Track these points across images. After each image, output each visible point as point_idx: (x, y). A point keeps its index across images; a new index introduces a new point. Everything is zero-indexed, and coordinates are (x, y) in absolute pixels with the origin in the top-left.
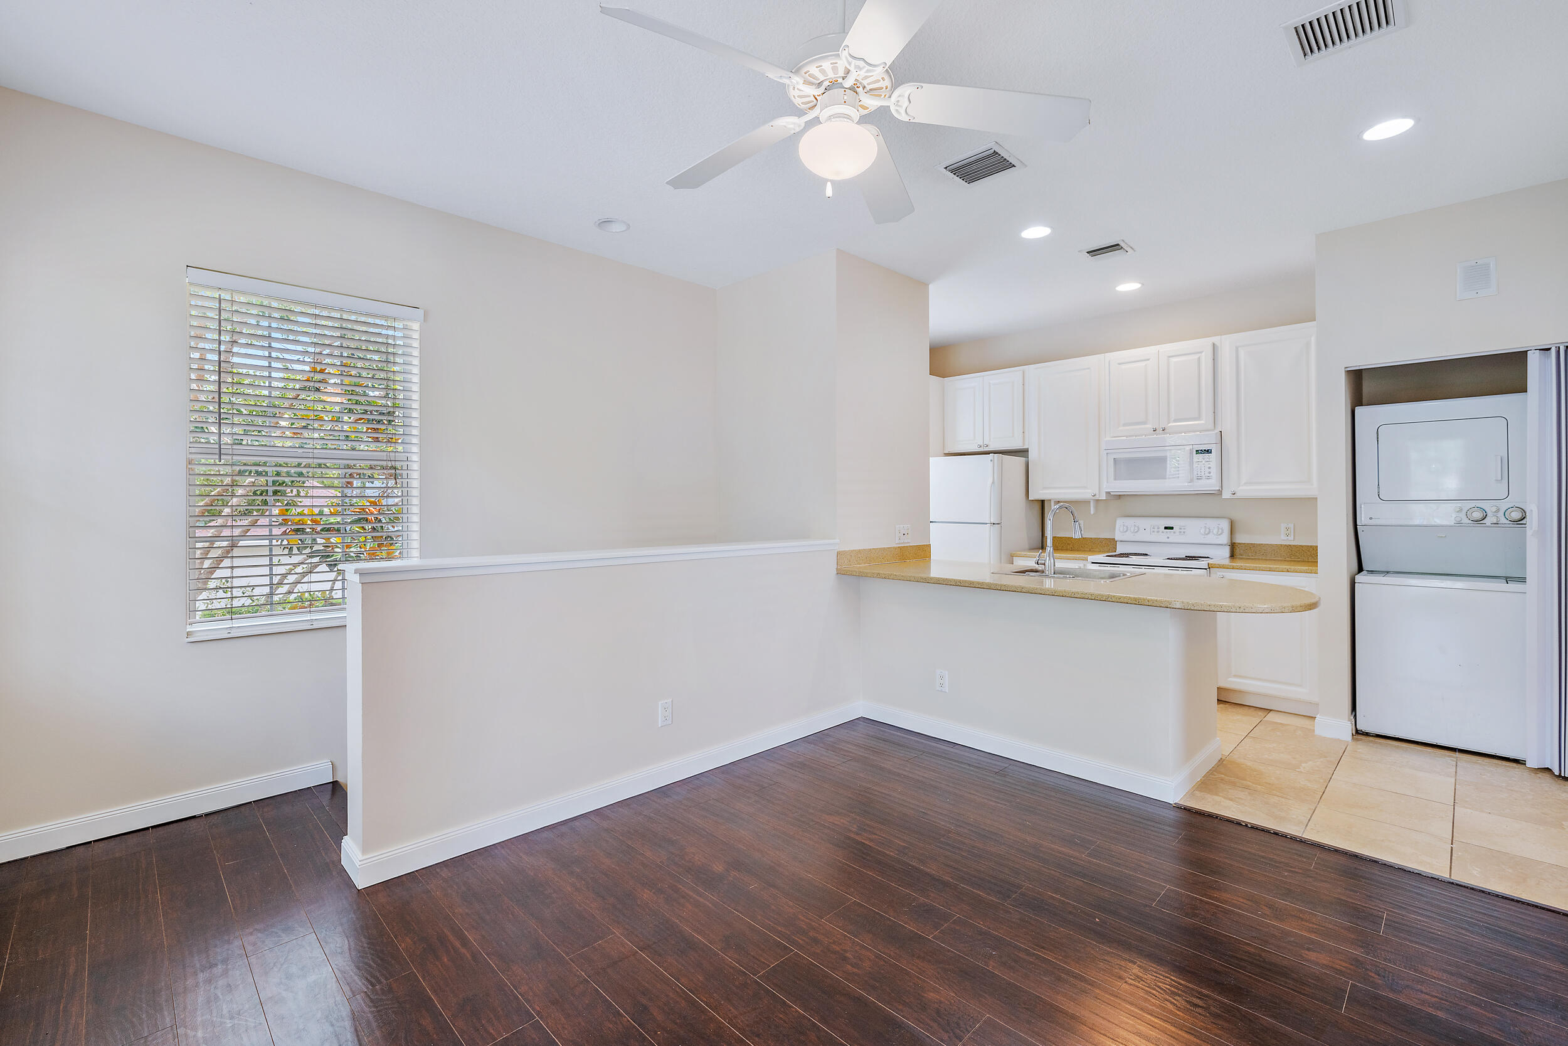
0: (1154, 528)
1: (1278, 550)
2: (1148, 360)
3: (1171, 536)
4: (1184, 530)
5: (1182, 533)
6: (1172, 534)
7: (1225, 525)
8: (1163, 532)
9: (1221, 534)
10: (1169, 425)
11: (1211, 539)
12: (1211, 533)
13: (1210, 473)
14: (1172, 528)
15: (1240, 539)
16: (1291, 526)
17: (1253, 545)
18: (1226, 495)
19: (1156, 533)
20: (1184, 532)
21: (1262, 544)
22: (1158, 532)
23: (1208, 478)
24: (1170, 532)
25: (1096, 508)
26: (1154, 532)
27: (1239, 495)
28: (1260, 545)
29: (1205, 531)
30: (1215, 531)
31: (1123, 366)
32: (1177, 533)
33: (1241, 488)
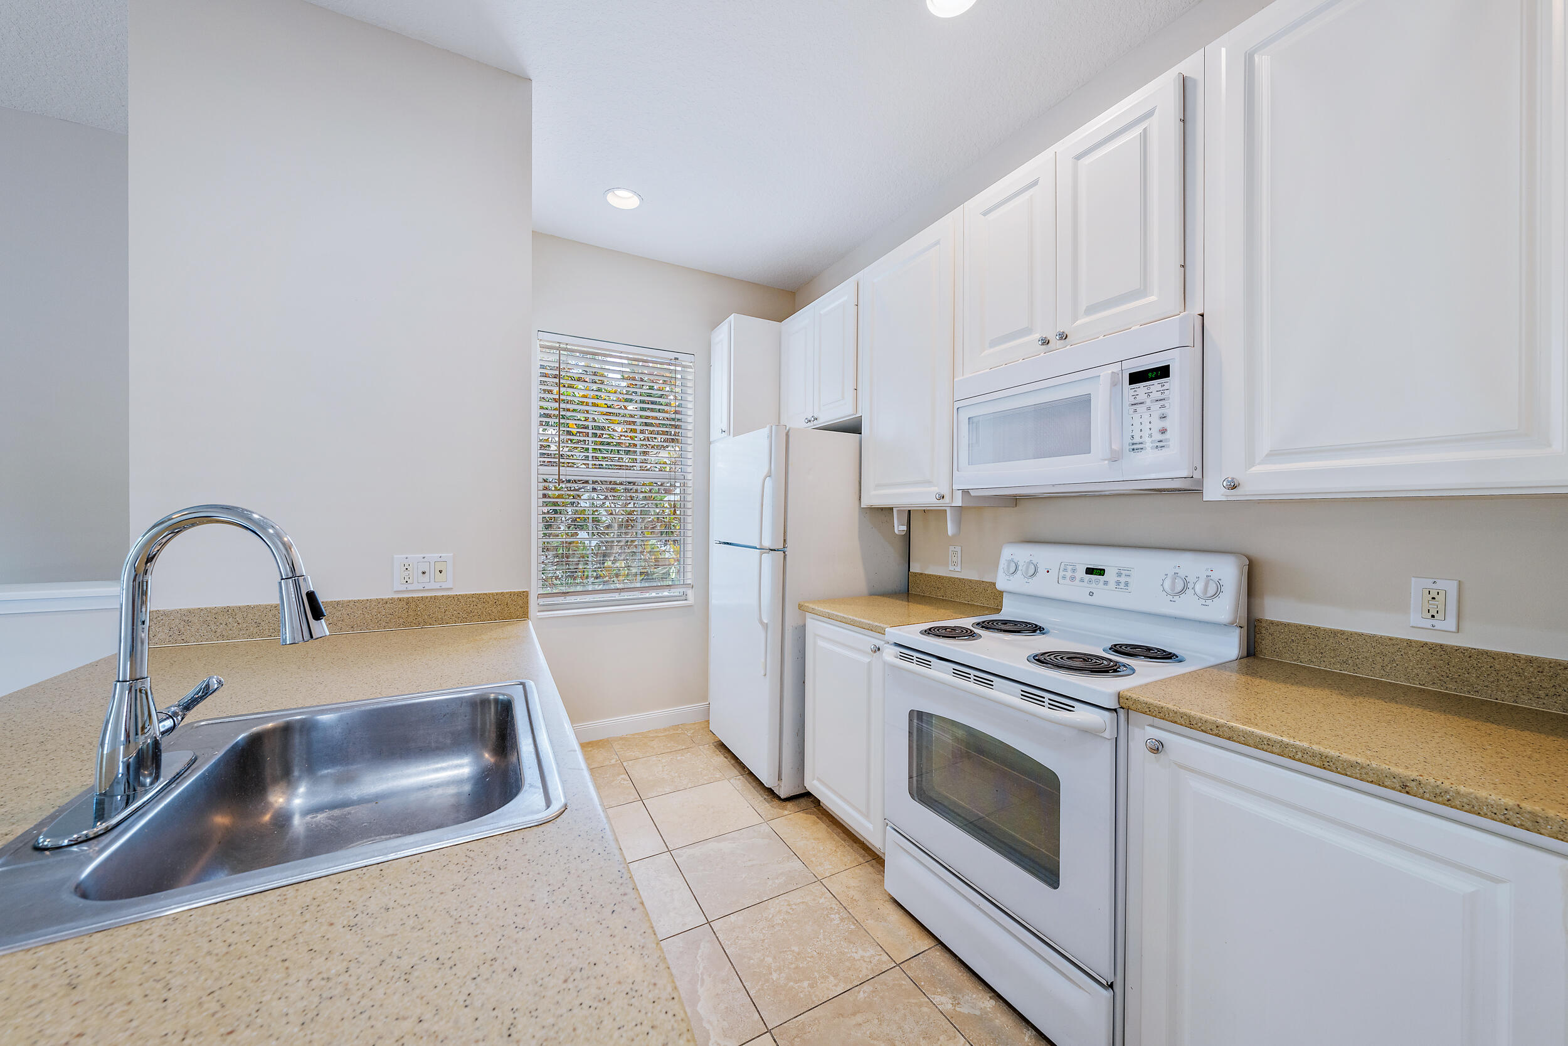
0: (1065, 570)
1: (1398, 658)
2: (1035, 183)
3: (1103, 592)
4: (1127, 579)
5: (1122, 586)
6: (1101, 585)
7: (1229, 572)
8: (1082, 580)
9: (1216, 595)
10: (1079, 322)
11: (1189, 606)
12: (1190, 592)
13: (1163, 431)
14: (1101, 572)
15: (1276, 609)
16: (1451, 587)
17: (1315, 632)
18: (1214, 491)
19: (1067, 581)
20: (1127, 584)
21: (1343, 633)
22: (1073, 579)
23: (1160, 446)
24: (1097, 582)
25: (959, 523)
26: (1064, 578)
27: (1250, 489)
28: (1335, 633)
29: (1173, 583)
30: (1199, 587)
31: (992, 216)
32: (1112, 585)
33: (1256, 469)
